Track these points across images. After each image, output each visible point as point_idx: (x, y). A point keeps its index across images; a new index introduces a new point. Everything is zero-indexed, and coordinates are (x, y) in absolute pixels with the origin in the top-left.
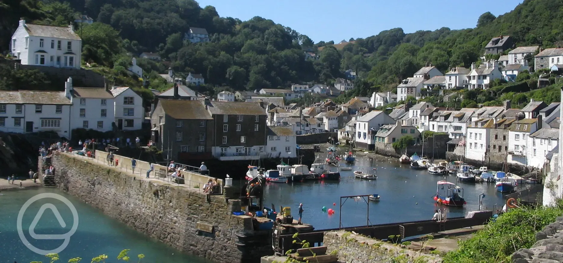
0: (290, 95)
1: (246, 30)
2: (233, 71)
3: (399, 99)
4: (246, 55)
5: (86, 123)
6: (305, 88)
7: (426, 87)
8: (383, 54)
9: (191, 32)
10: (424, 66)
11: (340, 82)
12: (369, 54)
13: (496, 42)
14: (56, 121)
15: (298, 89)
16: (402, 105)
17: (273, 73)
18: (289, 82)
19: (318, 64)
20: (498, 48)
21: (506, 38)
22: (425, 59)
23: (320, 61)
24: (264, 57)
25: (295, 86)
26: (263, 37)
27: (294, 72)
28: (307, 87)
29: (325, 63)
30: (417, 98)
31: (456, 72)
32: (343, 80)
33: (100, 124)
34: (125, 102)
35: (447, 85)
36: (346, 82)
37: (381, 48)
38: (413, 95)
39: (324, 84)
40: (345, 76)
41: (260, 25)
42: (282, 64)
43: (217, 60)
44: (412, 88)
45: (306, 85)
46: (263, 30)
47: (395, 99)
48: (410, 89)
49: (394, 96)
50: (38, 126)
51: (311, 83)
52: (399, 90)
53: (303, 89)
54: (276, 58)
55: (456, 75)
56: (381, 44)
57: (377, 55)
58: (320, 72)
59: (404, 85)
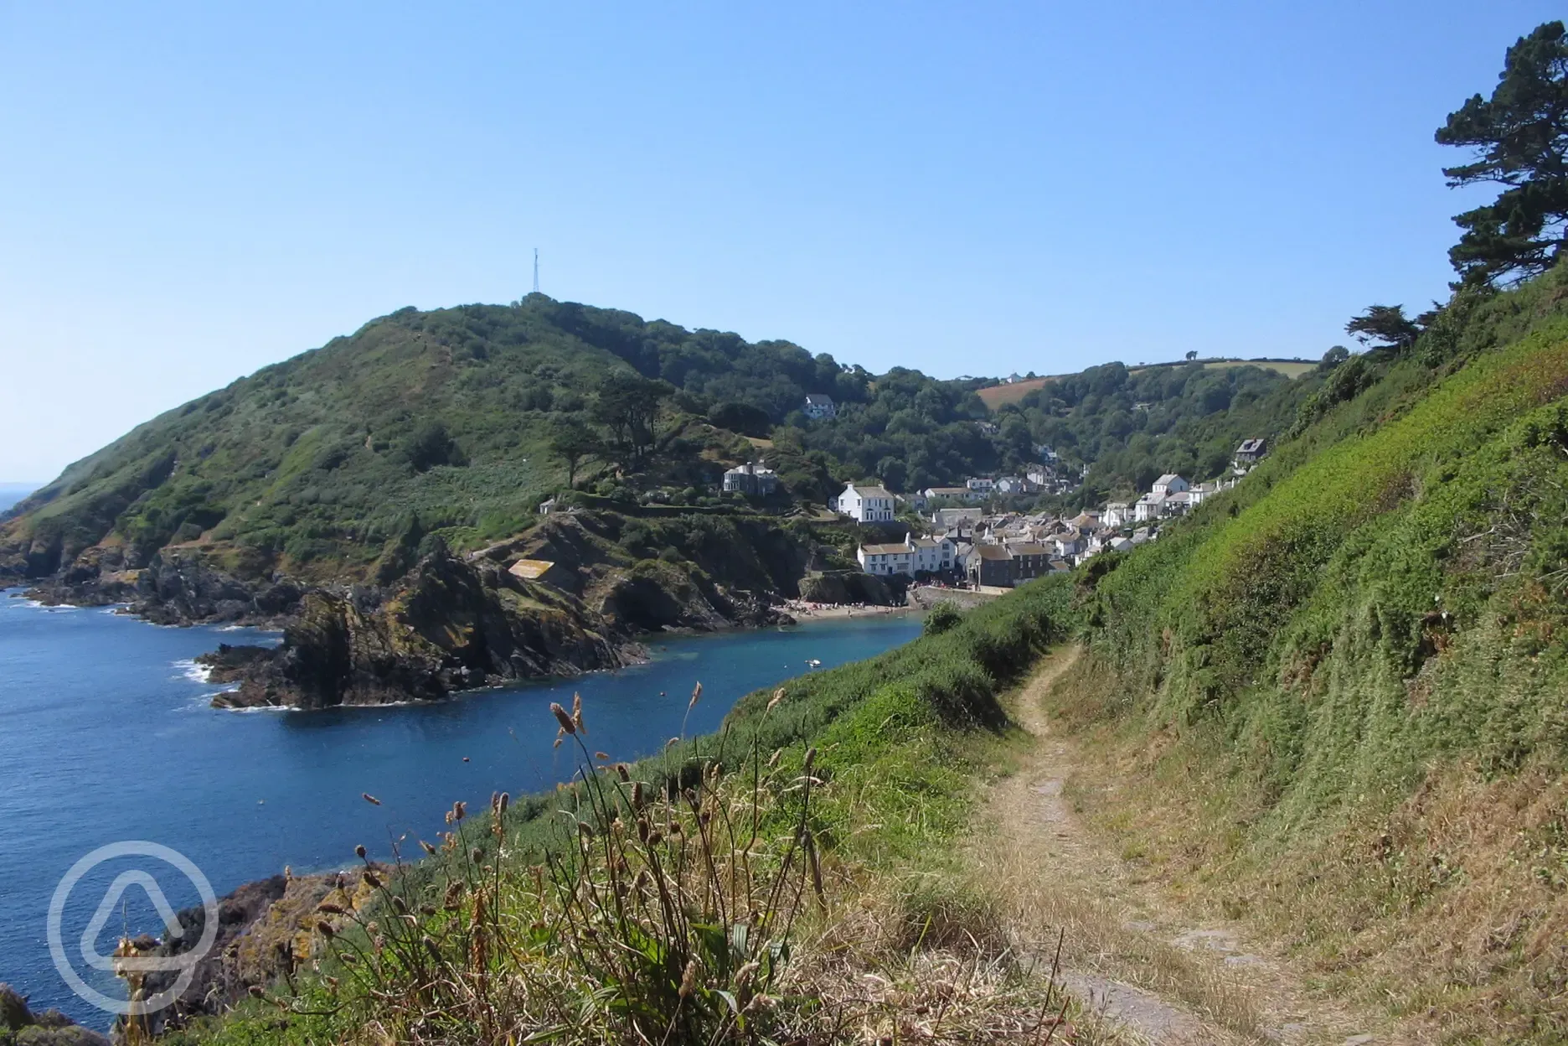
0: (967, 496)
1: (887, 393)
2: (887, 464)
3: (1137, 519)
4: (895, 436)
5: (923, 566)
6: (988, 483)
7: (1168, 505)
8: (1093, 411)
9: (809, 401)
10: (1165, 473)
11: (1036, 471)
12: (1068, 409)
13: (1249, 446)
14: (905, 565)
15: (978, 486)
16: (1143, 528)
17: (939, 463)
18: (962, 476)
19: (999, 443)
20: (1251, 453)
21: (1260, 442)
22: (1166, 462)
23: (1001, 436)
24: (922, 438)
25: (972, 481)
26: (913, 403)
27: (969, 460)
28: (991, 481)
29: (1009, 440)
30: (1159, 517)
31: (1201, 490)
32: (1040, 468)
33: (932, 566)
34: (944, 548)
35: (1191, 503)
36: (1044, 469)
37: (1089, 400)
38: (1154, 513)
39: (1013, 475)
40: (1040, 460)
41: (905, 382)
42: (950, 447)
43: (861, 447)
44: (1152, 506)
45: (986, 478)
46: (912, 392)
47: (1133, 516)
48: (1150, 507)
49: (1131, 512)
50: (895, 570)
51: (993, 474)
52: (1138, 507)
53: (984, 485)
54: (941, 439)
55: (1200, 493)
56: (1087, 392)
57: (1083, 411)
58: (1003, 453)
59: (1144, 502)
